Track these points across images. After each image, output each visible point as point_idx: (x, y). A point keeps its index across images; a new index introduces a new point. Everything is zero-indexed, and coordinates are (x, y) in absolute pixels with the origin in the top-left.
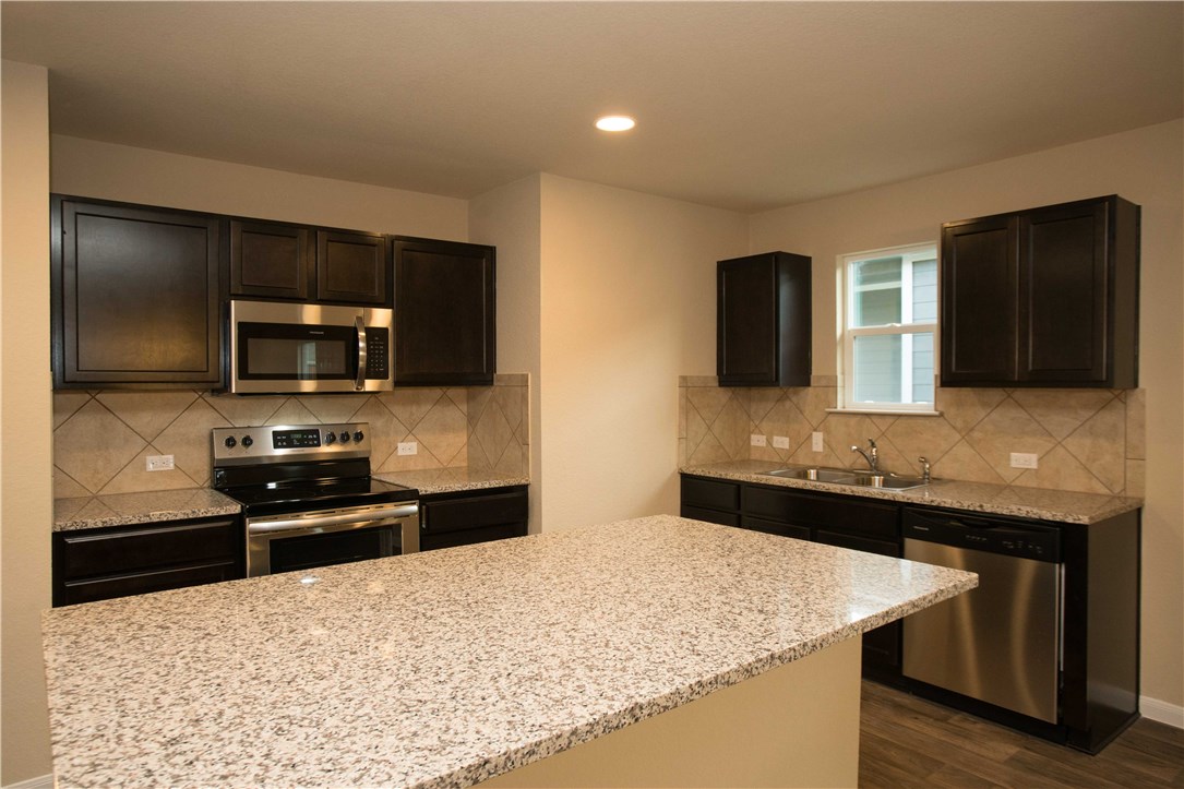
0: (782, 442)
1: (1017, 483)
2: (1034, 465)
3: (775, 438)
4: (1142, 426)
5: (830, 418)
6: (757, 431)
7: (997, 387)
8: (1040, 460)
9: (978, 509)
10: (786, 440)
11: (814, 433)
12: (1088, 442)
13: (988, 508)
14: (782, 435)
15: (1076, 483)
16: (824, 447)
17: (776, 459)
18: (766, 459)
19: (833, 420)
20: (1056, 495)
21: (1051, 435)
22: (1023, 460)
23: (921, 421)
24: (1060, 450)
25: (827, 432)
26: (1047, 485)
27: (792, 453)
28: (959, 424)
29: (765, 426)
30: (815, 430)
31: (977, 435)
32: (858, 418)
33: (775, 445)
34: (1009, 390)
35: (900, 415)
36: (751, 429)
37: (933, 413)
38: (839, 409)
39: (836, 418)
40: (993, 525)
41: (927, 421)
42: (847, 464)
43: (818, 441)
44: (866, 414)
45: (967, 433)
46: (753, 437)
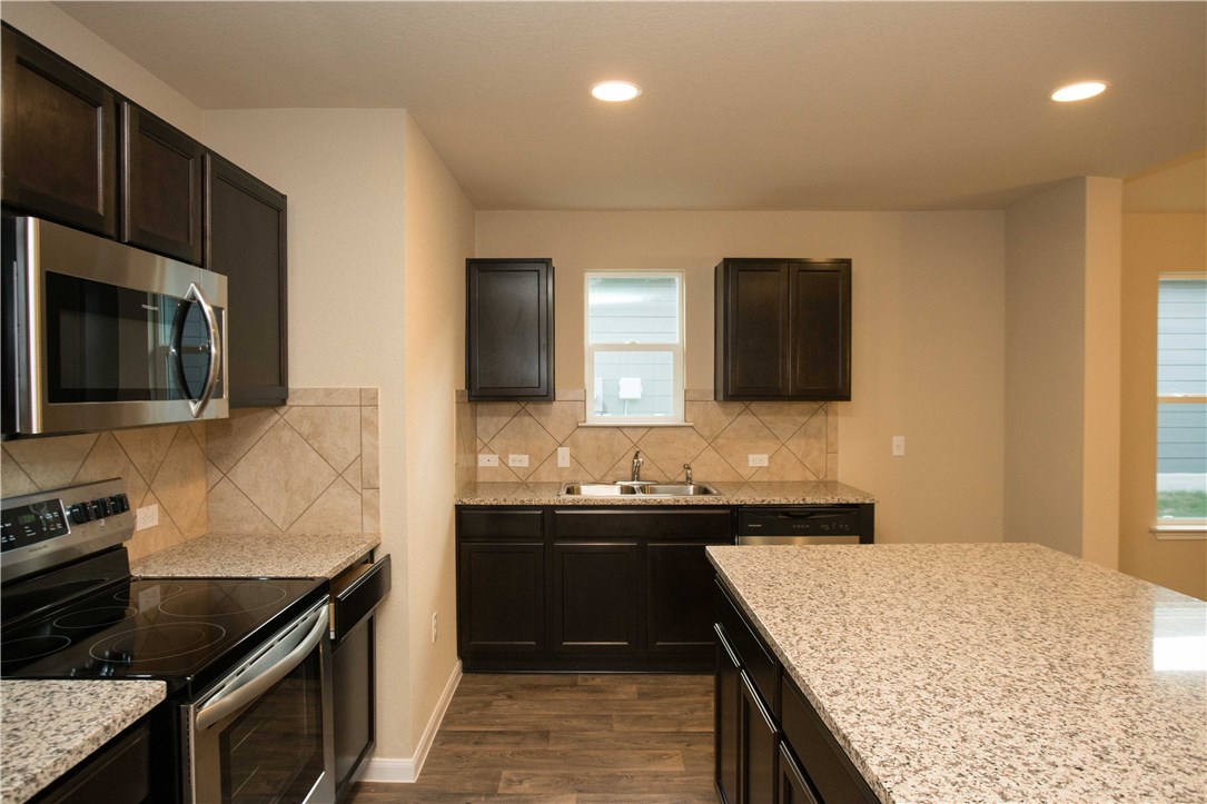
0: (519, 461)
1: (753, 479)
2: (766, 464)
3: (511, 457)
4: (836, 428)
5: (579, 432)
6: (486, 449)
7: (738, 400)
8: (770, 458)
9: (802, 502)
10: (526, 458)
11: (560, 449)
12: (803, 442)
13: (809, 500)
14: (522, 453)
15: (794, 475)
16: (571, 462)
17: (513, 479)
18: (499, 479)
19: (581, 434)
20: (783, 485)
21: (778, 439)
22: (758, 460)
23: (672, 431)
24: (785, 450)
25: (574, 446)
26: (775, 478)
27: (532, 471)
28: (706, 433)
29: (497, 444)
30: (561, 445)
31: (721, 441)
32: (609, 431)
33: (511, 464)
34: (747, 403)
35: (652, 427)
36: (479, 448)
37: (684, 424)
38: (589, 423)
39: (585, 432)
40: (813, 514)
41: (677, 431)
42: (597, 477)
43: (564, 457)
44: (618, 427)
45: (712, 441)
46: (480, 457)
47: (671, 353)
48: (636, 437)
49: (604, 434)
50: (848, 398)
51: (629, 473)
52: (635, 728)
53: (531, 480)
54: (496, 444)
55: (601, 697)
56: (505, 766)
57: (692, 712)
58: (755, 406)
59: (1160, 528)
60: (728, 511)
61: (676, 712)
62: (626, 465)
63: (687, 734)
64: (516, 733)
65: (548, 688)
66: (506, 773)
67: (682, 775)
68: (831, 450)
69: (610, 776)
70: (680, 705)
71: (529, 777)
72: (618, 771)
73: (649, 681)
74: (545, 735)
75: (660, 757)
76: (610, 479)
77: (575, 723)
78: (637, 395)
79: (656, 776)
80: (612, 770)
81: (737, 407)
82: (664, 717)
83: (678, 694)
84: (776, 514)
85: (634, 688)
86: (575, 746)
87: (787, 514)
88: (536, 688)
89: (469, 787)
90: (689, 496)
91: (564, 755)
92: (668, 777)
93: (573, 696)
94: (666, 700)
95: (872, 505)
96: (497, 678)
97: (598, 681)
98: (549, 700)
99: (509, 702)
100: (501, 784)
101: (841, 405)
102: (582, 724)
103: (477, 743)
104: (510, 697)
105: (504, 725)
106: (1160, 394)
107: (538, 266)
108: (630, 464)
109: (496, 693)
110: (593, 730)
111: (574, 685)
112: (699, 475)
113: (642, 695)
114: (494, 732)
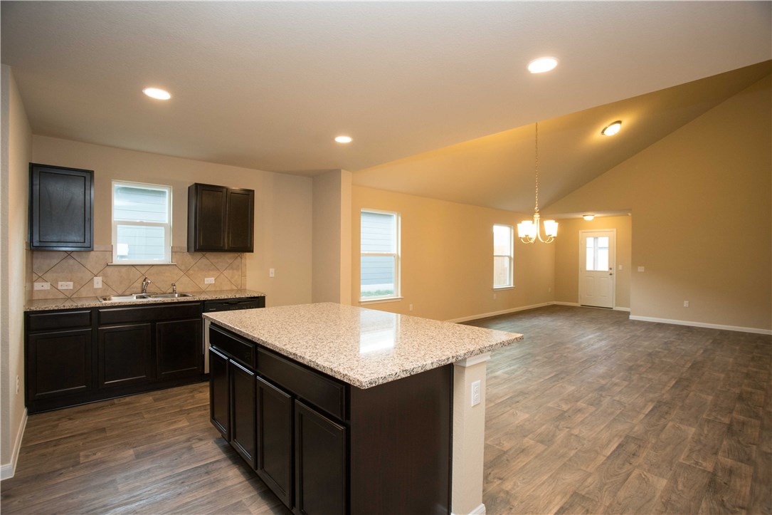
0: (66, 286)
1: (208, 290)
2: (213, 282)
3: (60, 283)
4: (246, 265)
5: (108, 268)
6: (41, 280)
7: (200, 252)
8: (215, 280)
10: (71, 283)
11: (95, 278)
12: (231, 271)
13: (237, 296)
14: (68, 281)
15: (227, 287)
16: (103, 285)
17: (61, 296)
18: (51, 297)
19: (109, 270)
21: (219, 270)
22: (210, 280)
23: (164, 267)
24: (222, 275)
25: (105, 276)
26: (218, 289)
27: (75, 291)
28: (183, 268)
30: (96, 276)
31: (191, 272)
32: (127, 268)
33: (60, 288)
34: (204, 253)
35: (153, 265)
36: (34, 279)
37: (171, 263)
38: (114, 263)
39: (112, 268)
40: (239, 302)
41: (168, 268)
42: (120, 292)
43: (98, 282)
44: (133, 266)
45: (186, 272)
46: (36, 284)
47: (163, 228)
48: (143, 270)
49: (124, 269)
50: (253, 252)
51: (140, 290)
52: (157, 414)
53: (75, 296)
54: (48, 275)
55: (131, 406)
56: (81, 450)
57: (186, 401)
58: (208, 255)
59: (362, 301)
60: (199, 304)
61: (178, 403)
62: (138, 285)
63: (186, 410)
64: (82, 434)
65: (96, 409)
66: (82, 454)
67: (188, 426)
68: (243, 275)
69: (149, 437)
70: (178, 400)
71: (100, 451)
72: (154, 434)
73: (158, 394)
74: (103, 430)
75: (175, 422)
76: (127, 293)
77: (120, 420)
78: (126, 254)
79: (175, 430)
80: (151, 434)
81: (199, 255)
82: (172, 406)
83: (176, 395)
84: (222, 303)
85: (151, 398)
86: (123, 430)
87: (227, 303)
88: (88, 411)
89: (58, 466)
90: (176, 298)
91: (118, 436)
92: (182, 429)
93: (114, 409)
94: (170, 400)
95: (264, 297)
96: (57, 412)
97: (128, 399)
98: (99, 414)
99: (71, 421)
100: (81, 459)
101: (248, 255)
102: (125, 419)
103: (55, 446)
104: (70, 419)
105: (72, 432)
106: (362, 252)
107: (84, 174)
108: (140, 285)
109: (59, 419)
110: (132, 421)
111: (113, 404)
112: (179, 289)
113: (156, 400)
114: (64, 438)
